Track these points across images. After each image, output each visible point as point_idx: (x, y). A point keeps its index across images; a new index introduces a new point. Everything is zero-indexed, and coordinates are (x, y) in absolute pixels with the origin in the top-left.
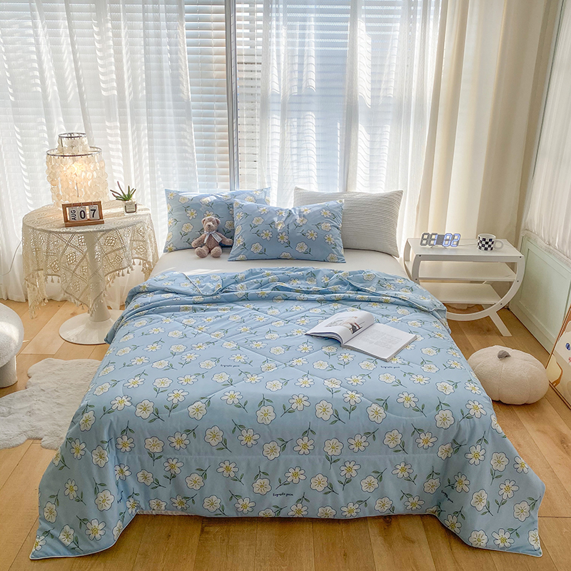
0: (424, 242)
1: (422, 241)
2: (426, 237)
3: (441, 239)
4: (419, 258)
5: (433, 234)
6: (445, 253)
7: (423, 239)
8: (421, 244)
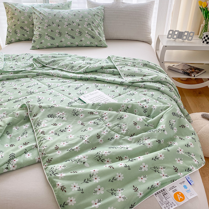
0: (170, 36)
1: (168, 35)
2: (171, 32)
3: (181, 35)
4: (166, 47)
5: (176, 31)
6: (183, 45)
7: (169, 34)
8: (168, 37)
